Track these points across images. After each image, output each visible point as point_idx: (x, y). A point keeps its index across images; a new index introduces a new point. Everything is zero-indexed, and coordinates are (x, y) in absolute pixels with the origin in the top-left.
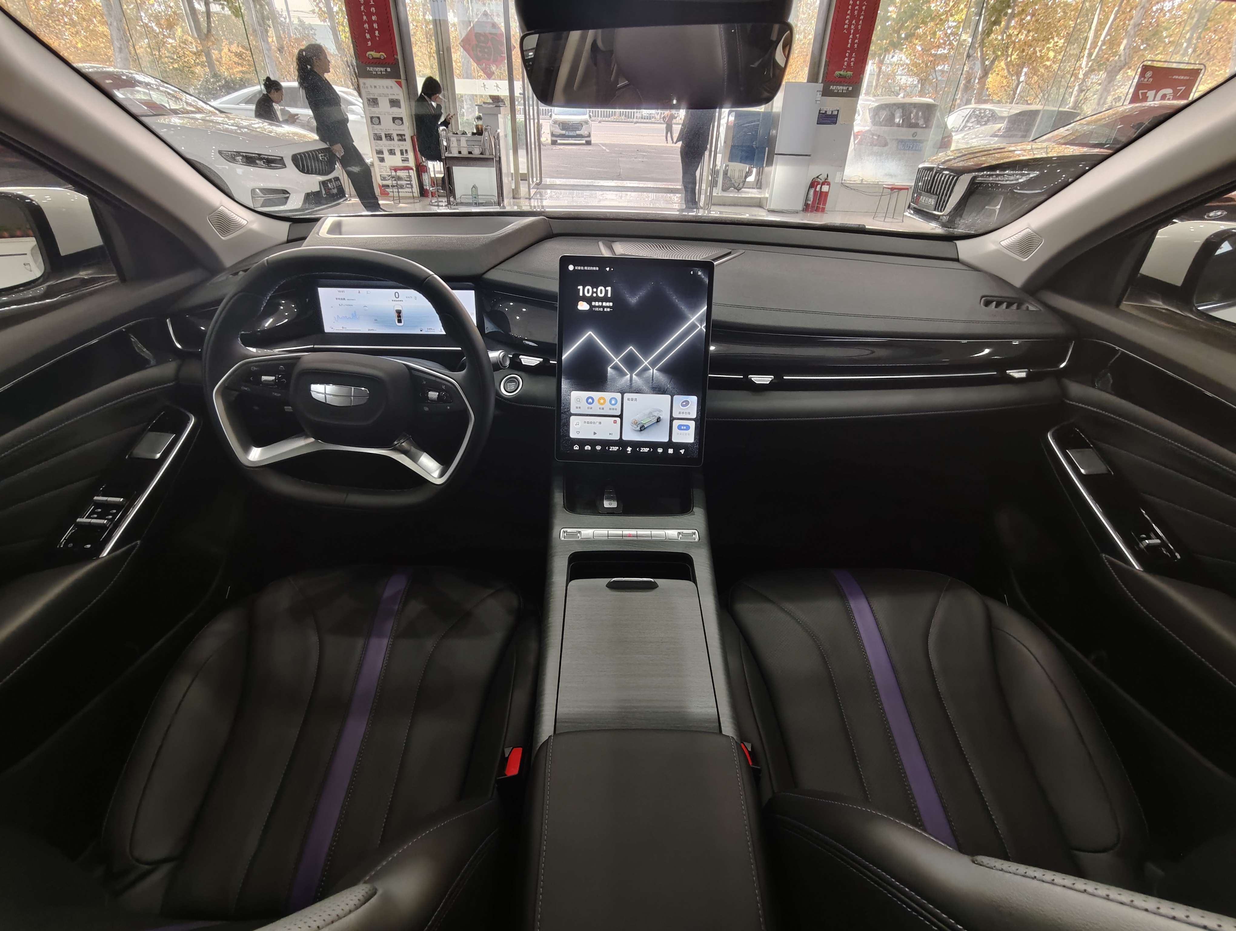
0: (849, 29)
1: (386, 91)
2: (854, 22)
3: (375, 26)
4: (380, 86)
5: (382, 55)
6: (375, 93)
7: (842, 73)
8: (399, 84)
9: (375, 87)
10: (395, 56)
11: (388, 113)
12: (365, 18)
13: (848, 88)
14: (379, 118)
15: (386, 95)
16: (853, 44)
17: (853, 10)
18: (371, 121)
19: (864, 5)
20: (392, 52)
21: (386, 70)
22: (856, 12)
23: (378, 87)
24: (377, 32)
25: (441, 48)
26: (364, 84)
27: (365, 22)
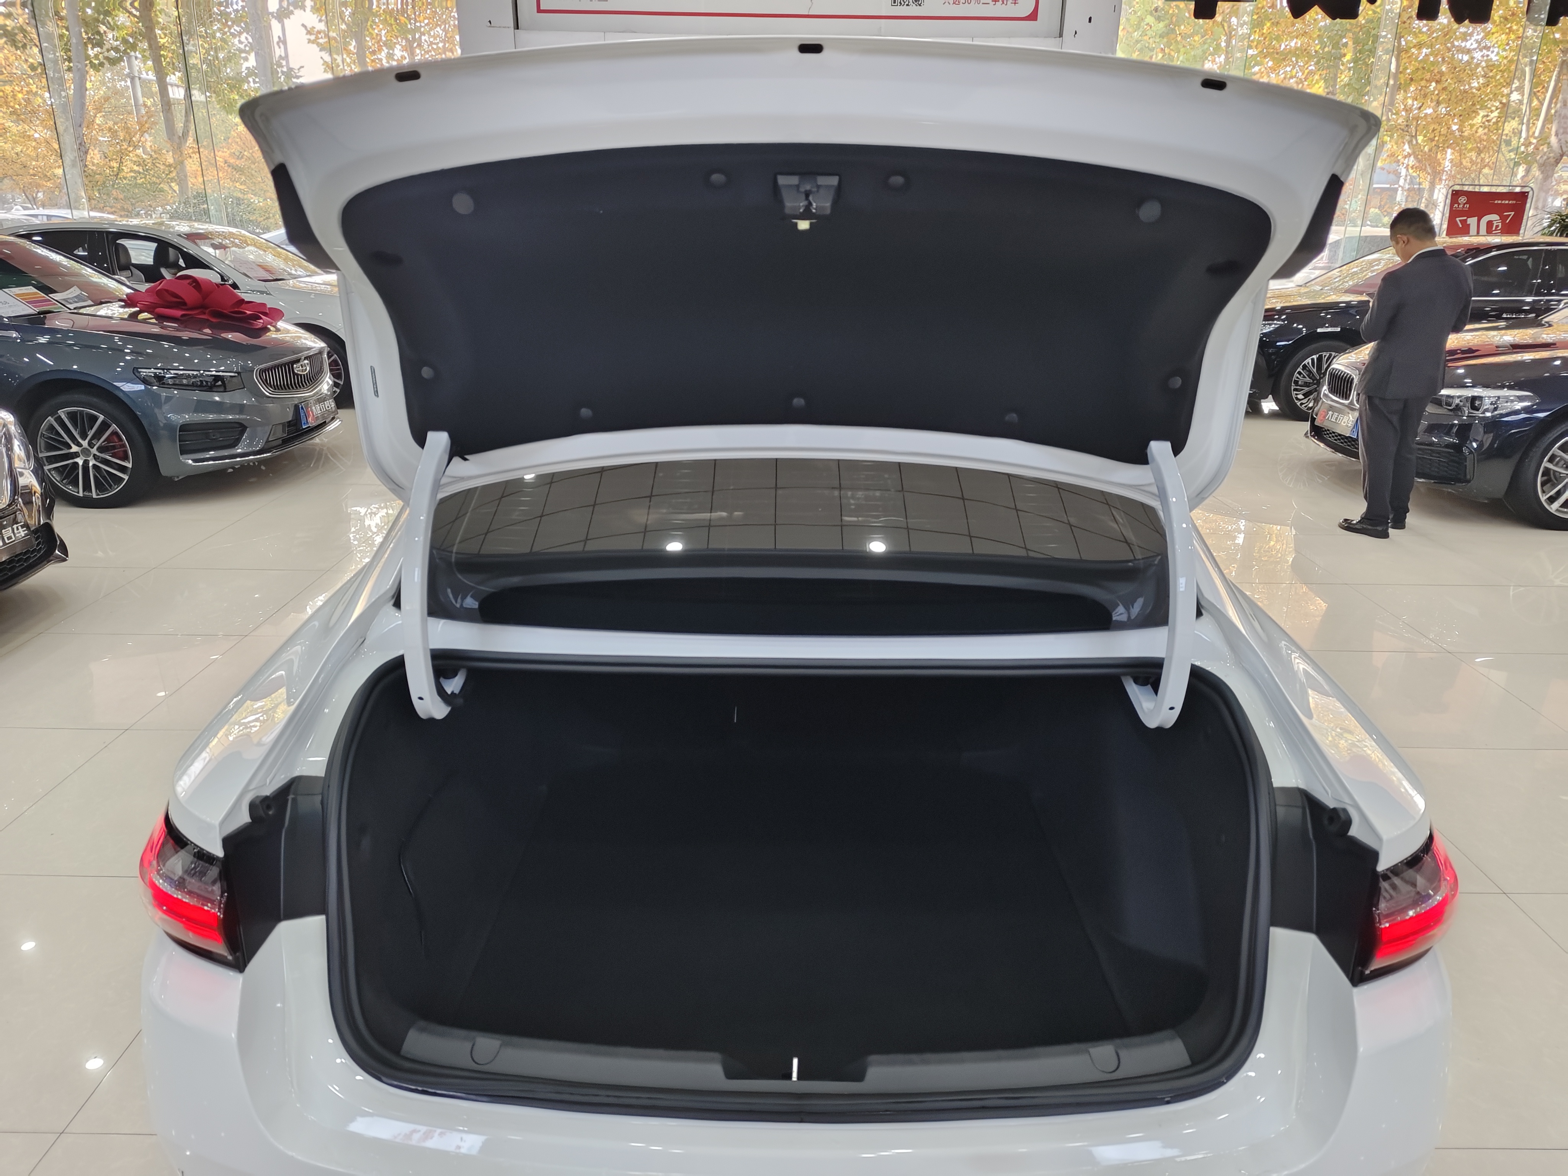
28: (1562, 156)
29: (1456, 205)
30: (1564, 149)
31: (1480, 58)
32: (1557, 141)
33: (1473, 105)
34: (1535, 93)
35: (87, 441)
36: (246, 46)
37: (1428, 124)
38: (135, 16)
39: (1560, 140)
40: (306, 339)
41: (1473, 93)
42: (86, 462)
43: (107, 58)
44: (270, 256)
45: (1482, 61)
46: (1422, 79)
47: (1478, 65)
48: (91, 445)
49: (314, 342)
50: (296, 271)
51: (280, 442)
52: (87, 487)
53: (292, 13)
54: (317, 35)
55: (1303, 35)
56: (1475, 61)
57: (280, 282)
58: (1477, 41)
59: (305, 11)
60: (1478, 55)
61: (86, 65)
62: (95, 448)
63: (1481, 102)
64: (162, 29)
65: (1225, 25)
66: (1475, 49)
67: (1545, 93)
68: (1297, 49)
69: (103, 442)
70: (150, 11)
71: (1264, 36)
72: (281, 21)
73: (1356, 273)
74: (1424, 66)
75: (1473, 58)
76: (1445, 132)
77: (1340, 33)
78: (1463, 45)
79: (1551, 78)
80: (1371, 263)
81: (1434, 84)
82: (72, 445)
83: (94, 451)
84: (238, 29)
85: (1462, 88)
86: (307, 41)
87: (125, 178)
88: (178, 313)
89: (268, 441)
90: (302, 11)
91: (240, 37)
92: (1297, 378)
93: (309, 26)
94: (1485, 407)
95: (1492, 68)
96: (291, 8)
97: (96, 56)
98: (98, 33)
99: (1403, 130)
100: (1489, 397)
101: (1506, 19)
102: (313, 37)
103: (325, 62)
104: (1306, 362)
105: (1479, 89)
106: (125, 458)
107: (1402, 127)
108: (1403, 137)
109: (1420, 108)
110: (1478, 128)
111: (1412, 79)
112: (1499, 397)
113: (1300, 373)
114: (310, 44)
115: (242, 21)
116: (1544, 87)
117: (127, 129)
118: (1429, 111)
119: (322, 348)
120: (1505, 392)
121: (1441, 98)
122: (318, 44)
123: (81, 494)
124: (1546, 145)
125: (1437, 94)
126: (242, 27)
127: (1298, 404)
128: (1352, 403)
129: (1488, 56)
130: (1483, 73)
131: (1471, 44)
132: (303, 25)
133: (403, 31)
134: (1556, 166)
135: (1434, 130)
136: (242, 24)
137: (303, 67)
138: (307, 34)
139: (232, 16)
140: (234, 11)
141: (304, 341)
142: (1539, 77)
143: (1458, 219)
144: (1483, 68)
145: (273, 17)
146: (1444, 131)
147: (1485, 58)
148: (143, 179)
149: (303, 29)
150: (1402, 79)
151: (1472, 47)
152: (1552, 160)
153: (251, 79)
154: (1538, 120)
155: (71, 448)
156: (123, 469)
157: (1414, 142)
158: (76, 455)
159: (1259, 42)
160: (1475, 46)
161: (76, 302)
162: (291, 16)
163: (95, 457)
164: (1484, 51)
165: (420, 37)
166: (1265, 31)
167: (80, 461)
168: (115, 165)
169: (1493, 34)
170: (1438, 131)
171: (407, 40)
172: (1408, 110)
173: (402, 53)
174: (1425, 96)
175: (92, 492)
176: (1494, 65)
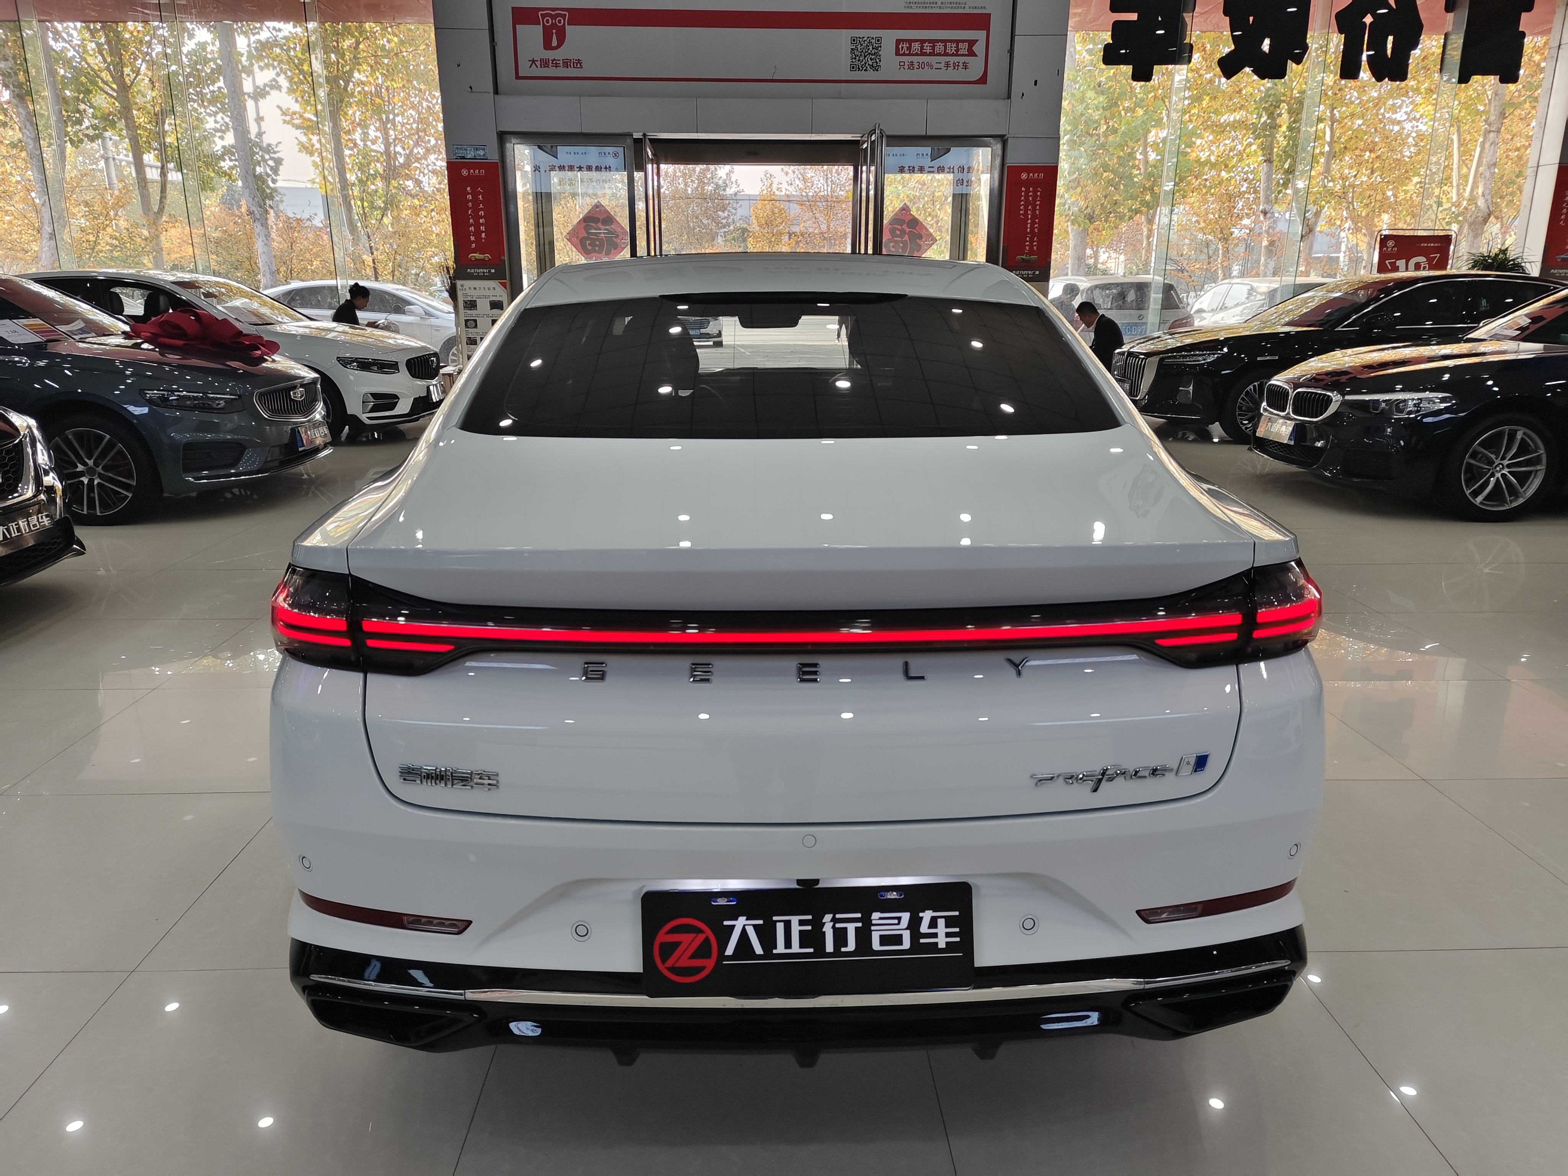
0: (1026, 214)
1: (487, 293)
2: (1030, 207)
3: (482, 228)
4: (480, 288)
5: (487, 256)
6: (472, 295)
7: (1024, 257)
8: (504, 285)
9: (475, 289)
10: (502, 257)
11: (488, 316)
12: (471, 221)
13: (1034, 273)
14: (475, 321)
15: (486, 297)
16: (1032, 228)
17: (1027, 196)
18: (466, 325)
19: (1039, 191)
20: (498, 254)
21: (490, 271)
22: (1031, 198)
23: (478, 289)
24: (483, 235)
25: (542, 242)
26: (462, 286)
27: (472, 225)
28: (1489, 215)
29: (1385, 249)
30: (1491, 209)
31: (1410, 129)
32: (1484, 201)
33: (1407, 172)
34: (1463, 161)
35: (92, 460)
36: (221, 126)
37: (1364, 190)
38: (111, 96)
39: (1487, 200)
40: (299, 369)
41: (1405, 161)
42: (91, 481)
43: (87, 136)
44: (256, 304)
45: (1412, 132)
46: (1357, 148)
47: (1408, 136)
48: (96, 464)
49: (308, 373)
50: (282, 319)
51: (276, 463)
52: (91, 505)
53: (268, 93)
54: (292, 116)
55: (1240, 109)
56: (1406, 131)
57: (268, 327)
58: (1406, 113)
59: (281, 91)
60: (1408, 126)
61: (66, 142)
62: (101, 467)
63: (1414, 169)
64: (139, 110)
65: (1166, 100)
66: (1404, 121)
67: (1472, 161)
68: (1235, 121)
69: (109, 461)
70: (127, 91)
71: (1204, 110)
72: (256, 100)
73: (1292, 310)
74: (1357, 135)
75: (1404, 128)
76: (1381, 198)
77: (1274, 103)
78: (1394, 116)
79: (1476, 146)
80: (1305, 301)
81: (1368, 153)
82: (79, 465)
83: (100, 469)
84: (214, 109)
85: (1395, 157)
86: (282, 121)
87: (101, 252)
88: (179, 343)
89: (266, 462)
90: (278, 92)
91: (215, 117)
92: (1241, 403)
93: (284, 108)
94: (1409, 409)
95: (1422, 137)
96: (267, 89)
97: (76, 133)
98: (78, 111)
99: (1340, 197)
100: (1413, 399)
101: (1431, 90)
102: (288, 118)
103: (300, 143)
104: (1248, 389)
105: (1411, 157)
106: (130, 476)
107: (1339, 194)
108: (1340, 204)
109: (1355, 176)
110: (1412, 194)
111: (1345, 148)
112: (1421, 399)
113: (1243, 399)
114: (285, 125)
115: (217, 101)
116: (1471, 155)
117: (104, 203)
118: (1365, 179)
119: (316, 378)
120: (1427, 394)
121: (1375, 166)
122: (294, 125)
123: (85, 512)
124: (1474, 206)
125: (1372, 163)
126: (218, 108)
127: (1243, 428)
128: (1288, 413)
129: (1417, 126)
130: (1414, 143)
131: (1400, 116)
132: (278, 107)
133: (378, 110)
134: (1485, 225)
135: (1369, 197)
136: (218, 105)
137: (280, 143)
138: (282, 115)
139: (208, 96)
140: (211, 92)
141: (297, 371)
142: (1466, 146)
143: (1387, 262)
144: (1414, 138)
145: (249, 96)
146: (1379, 197)
147: (1415, 129)
148: (119, 253)
149: (278, 110)
150: (1337, 147)
151: (1402, 119)
152: (1480, 219)
153: (227, 158)
154: (1466, 185)
155: (77, 467)
156: (127, 487)
157: (1351, 207)
158: (82, 474)
159: (1198, 116)
160: (1405, 117)
161: (81, 334)
162: (267, 97)
163: (100, 476)
164: (1414, 122)
165: (394, 119)
166: (1204, 106)
167: (85, 480)
168: (92, 238)
169: (1421, 104)
170: (1374, 196)
171: (380, 119)
172: (1344, 178)
173: (375, 134)
174: (1360, 164)
175: (96, 510)
176: (1423, 135)
